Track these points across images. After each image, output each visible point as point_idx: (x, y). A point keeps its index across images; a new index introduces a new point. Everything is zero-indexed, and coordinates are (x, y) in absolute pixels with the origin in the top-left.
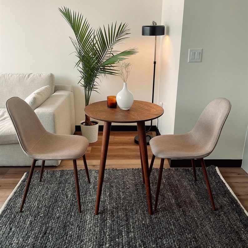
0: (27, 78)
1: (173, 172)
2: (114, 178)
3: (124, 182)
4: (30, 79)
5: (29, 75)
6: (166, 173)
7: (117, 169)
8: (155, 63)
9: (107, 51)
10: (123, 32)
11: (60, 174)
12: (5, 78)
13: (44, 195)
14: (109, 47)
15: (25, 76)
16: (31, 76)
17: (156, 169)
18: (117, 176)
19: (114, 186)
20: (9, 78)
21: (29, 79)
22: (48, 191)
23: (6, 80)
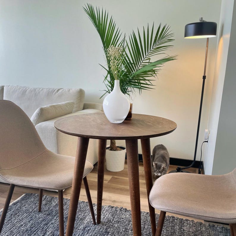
0: (55, 93)
1: (204, 229)
2: (116, 222)
3: (126, 229)
4: (59, 93)
5: (59, 90)
6: (194, 228)
7: (126, 209)
8: (204, 77)
9: (141, 61)
10: (163, 38)
11: (56, 202)
12: (35, 92)
13: (22, 225)
14: (145, 56)
15: (55, 90)
16: (60, 91)
17: (180, 219)
18: (122, 218)
19: (110, 233)
20: (39, 92)
21: (57, 94)
22: (29, 222)
23: (36, 93)
